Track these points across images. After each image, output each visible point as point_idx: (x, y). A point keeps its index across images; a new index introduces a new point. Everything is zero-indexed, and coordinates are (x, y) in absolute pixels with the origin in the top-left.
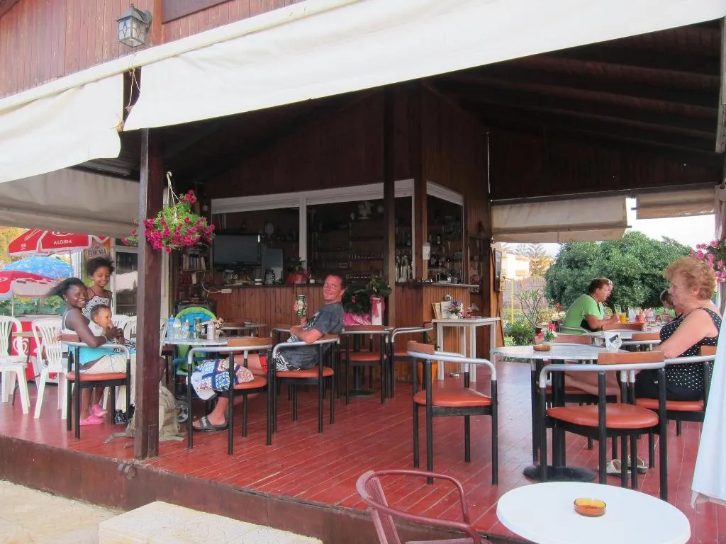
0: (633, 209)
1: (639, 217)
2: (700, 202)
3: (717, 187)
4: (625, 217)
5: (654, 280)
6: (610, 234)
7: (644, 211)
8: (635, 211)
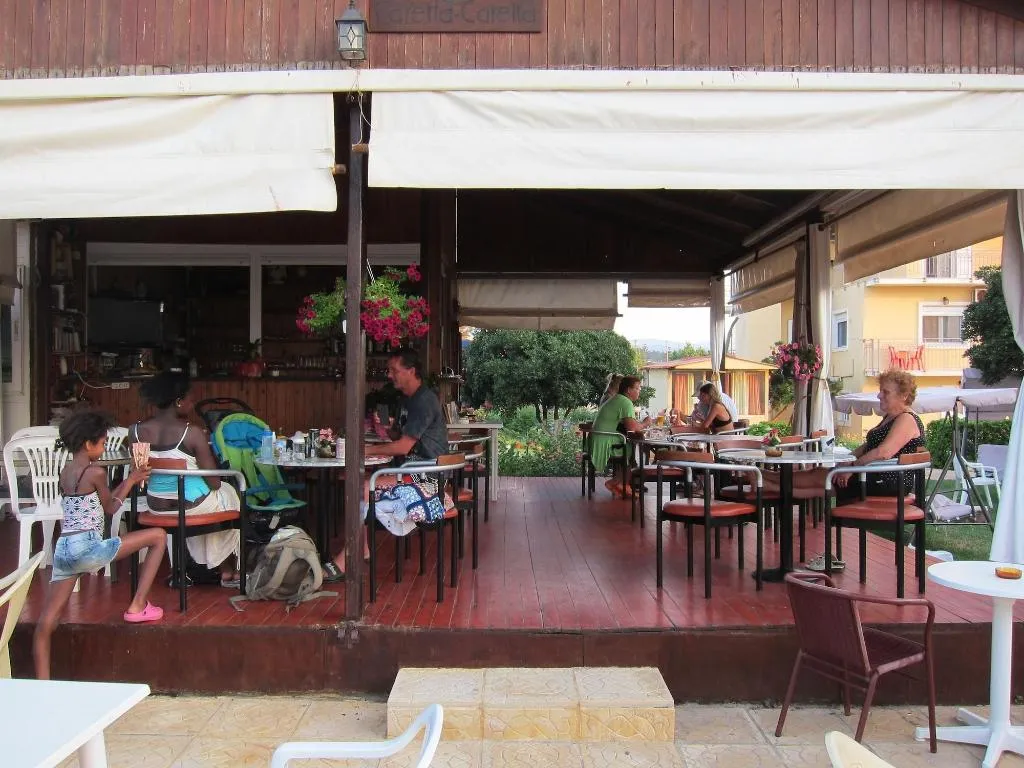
0: (624, 295)
1: (630, 305)
2: (694, 293)
3: (713, 278)
4: (616, 305)
5: (594, 374)
6: (600, 322)
7: (637, 298)
8: (626, 298)
